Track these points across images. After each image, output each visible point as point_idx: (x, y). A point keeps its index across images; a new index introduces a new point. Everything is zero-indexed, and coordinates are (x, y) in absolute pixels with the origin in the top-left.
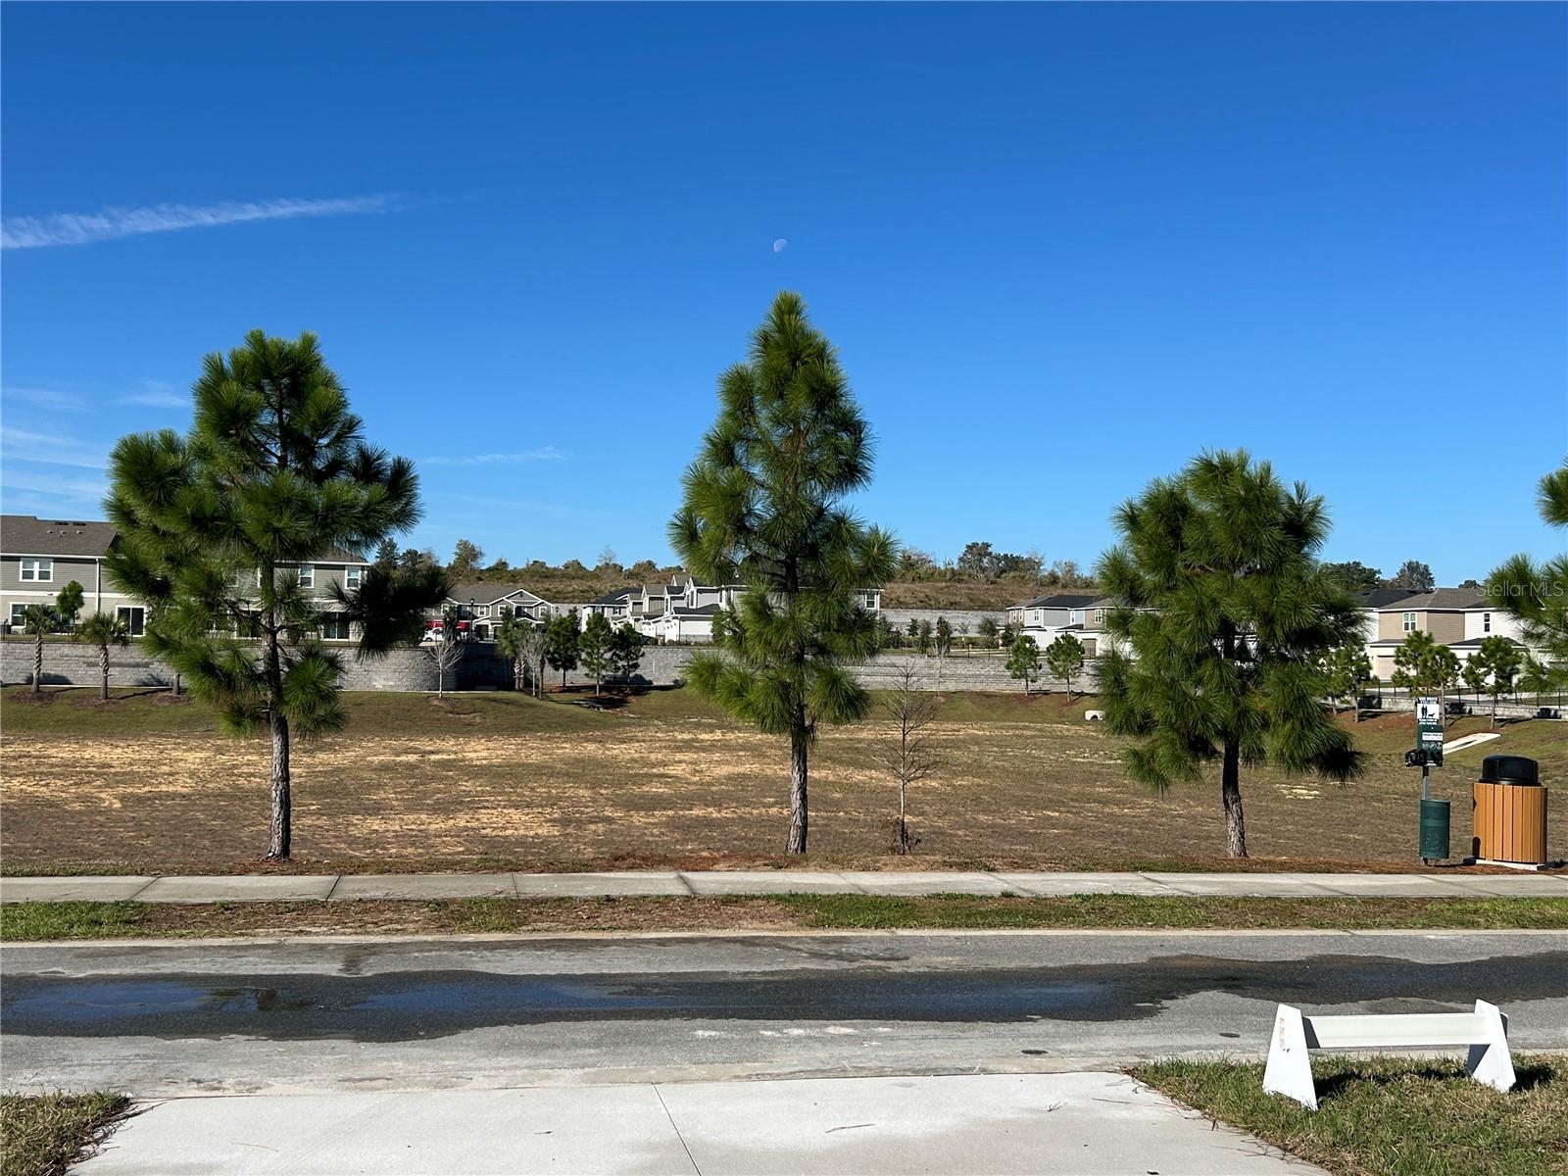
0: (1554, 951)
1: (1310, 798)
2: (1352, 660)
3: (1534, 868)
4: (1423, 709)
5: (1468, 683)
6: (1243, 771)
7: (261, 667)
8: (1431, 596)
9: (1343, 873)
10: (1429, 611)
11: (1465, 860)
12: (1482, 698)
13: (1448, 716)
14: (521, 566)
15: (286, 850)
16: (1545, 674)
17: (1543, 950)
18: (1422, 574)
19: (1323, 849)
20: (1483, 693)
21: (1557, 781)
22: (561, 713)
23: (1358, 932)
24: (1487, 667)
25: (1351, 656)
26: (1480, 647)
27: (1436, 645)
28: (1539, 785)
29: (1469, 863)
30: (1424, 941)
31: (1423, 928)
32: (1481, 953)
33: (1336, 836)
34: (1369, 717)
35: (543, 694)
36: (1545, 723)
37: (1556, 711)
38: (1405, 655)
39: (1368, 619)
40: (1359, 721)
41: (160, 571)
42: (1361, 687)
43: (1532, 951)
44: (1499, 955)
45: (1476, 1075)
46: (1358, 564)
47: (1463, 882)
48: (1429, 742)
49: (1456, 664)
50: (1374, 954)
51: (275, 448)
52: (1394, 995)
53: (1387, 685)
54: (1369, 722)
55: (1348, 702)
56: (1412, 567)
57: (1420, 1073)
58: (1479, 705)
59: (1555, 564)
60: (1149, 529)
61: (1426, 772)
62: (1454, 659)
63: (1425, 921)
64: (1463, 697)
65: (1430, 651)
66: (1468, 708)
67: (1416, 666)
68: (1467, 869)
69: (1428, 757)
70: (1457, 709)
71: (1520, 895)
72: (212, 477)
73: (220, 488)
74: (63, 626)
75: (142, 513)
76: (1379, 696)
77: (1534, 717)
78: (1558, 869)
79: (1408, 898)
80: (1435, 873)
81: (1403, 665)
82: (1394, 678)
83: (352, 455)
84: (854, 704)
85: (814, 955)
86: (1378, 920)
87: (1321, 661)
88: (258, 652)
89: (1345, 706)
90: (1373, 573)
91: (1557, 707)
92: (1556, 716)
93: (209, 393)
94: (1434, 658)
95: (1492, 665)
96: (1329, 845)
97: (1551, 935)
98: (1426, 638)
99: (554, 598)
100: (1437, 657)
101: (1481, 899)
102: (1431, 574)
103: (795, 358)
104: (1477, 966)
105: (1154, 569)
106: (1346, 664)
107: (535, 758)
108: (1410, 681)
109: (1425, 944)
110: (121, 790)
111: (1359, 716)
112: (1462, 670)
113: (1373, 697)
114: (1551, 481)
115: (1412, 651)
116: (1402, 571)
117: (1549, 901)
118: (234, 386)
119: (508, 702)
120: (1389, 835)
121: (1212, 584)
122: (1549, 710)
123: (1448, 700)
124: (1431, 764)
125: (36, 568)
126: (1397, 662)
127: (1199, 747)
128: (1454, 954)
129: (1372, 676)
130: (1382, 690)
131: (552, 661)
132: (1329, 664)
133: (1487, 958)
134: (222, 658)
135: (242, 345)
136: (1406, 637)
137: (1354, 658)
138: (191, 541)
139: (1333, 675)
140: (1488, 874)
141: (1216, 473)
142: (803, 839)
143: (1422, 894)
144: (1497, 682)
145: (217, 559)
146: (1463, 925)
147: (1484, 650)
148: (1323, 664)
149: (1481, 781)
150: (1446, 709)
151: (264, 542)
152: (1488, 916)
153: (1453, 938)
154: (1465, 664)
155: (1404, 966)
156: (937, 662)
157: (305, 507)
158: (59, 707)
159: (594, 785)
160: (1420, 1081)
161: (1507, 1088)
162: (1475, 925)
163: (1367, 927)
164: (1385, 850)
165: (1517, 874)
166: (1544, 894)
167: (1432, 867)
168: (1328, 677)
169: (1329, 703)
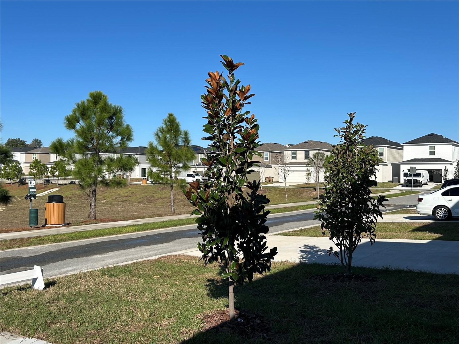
0: (63, 248)
1: (2, 210)
2: (16, 168)
3: (61, 225)
4: (30, 182)
5: (51, 174)
8: (41, 149)
9: (5, 233)
10: (40, 153)
11: (43, 225)
12: (55, 178)
13: (45, 184)
16: (66, 171)
17: (61, 248)
18: (39, 143)
19: (5, 226)
20: (55, 177)
21: (74, 201)
23: (7, 250)
24: (56, 169)
25: (16, 167)
26: (54, 164)
27: (42, 163)
28: (63, 202)
29: (44, 226)
30: (27, 250)
31: (27, 246)
32: (43, 251)
33: (10, 221)
34: (22, 185)
36: (72, 185)
37: (75, 181)
38: (33, 166)
39: (14, 156)
40: (19, 186)
42: (19, 176)
43: (57, 249)
44: (48, 251)
45: (34, 287)
46: (20, 139)
47: (42, 231)
48: (32, 192)
49: (48, 169)
50: (11, 256)
52: (15, 268)
53: (27, 175)
54: (22, 187)
55: (15, 181)
56: (36, 140)
57: (18, 290)
58: (54, 180)
59: (69, 140)
61: (31, 200)
62: (47, 168)
63: (28, 244)
64: (50, 178)
65: (40, 165)
66: (51, 181)
67: (36, 170)
68: (43, 228)
69: (32, 196)
70: (48, 182)
71: (56, 234)
76: (25, 179)
77: (69, 183)
78: (68, 225)
79: (24, 238)
80: (34, 230)
81: (32, 169)
82: (29, 173)
86: (14, 246)
87: (7, 168)
89: (14, 182)
90: (24, 142)
91: (75, 180)
92: (75, 183)
94: (41, 167)
95: (58, 169)
96: (7, 224)
97: (63, 244)
98: (39, 161)
100: (42, 167)
101: (45, 236)
102: (41, 143)
104: (41, 255)
106: (14, 169)
108: (34, 174)
109: (27, 251)
111: (19, 185)
112: (49, 170)
113: (23, 179)
114: (68, 117)
115: (35, 165)
116: (33, 142)
117: (64, 234)
120: (26, 220)
122: (73, 181)
123: (45, 179)
124: (33, 198)
126: (30, 169)
128: (35, 252)
129: (23, 173)
130: (26, 177)
132: (9, 169)
133: (44, 253)
136: (33, 161)
137: (17, 167)
139: (11, 173)
140: (49, 228)
143: (28, 236)
144: (59, 174)
146: (39, 244)
147: (55, 165)
148: (7, 170)
149: (47, 202)
150: (45, 182)
152: (47, 241)
153: (36, 248)
154: (50, 169)
155: (20, 258)
160: (17, 292)
161: (42, 289)
162: (43, 244)
163: (10, 248)
164: (24, 224)
165: (57, 228)
166: (63, 233)
167: (32, 229)
168: (9, 174)
169: (9, 181)
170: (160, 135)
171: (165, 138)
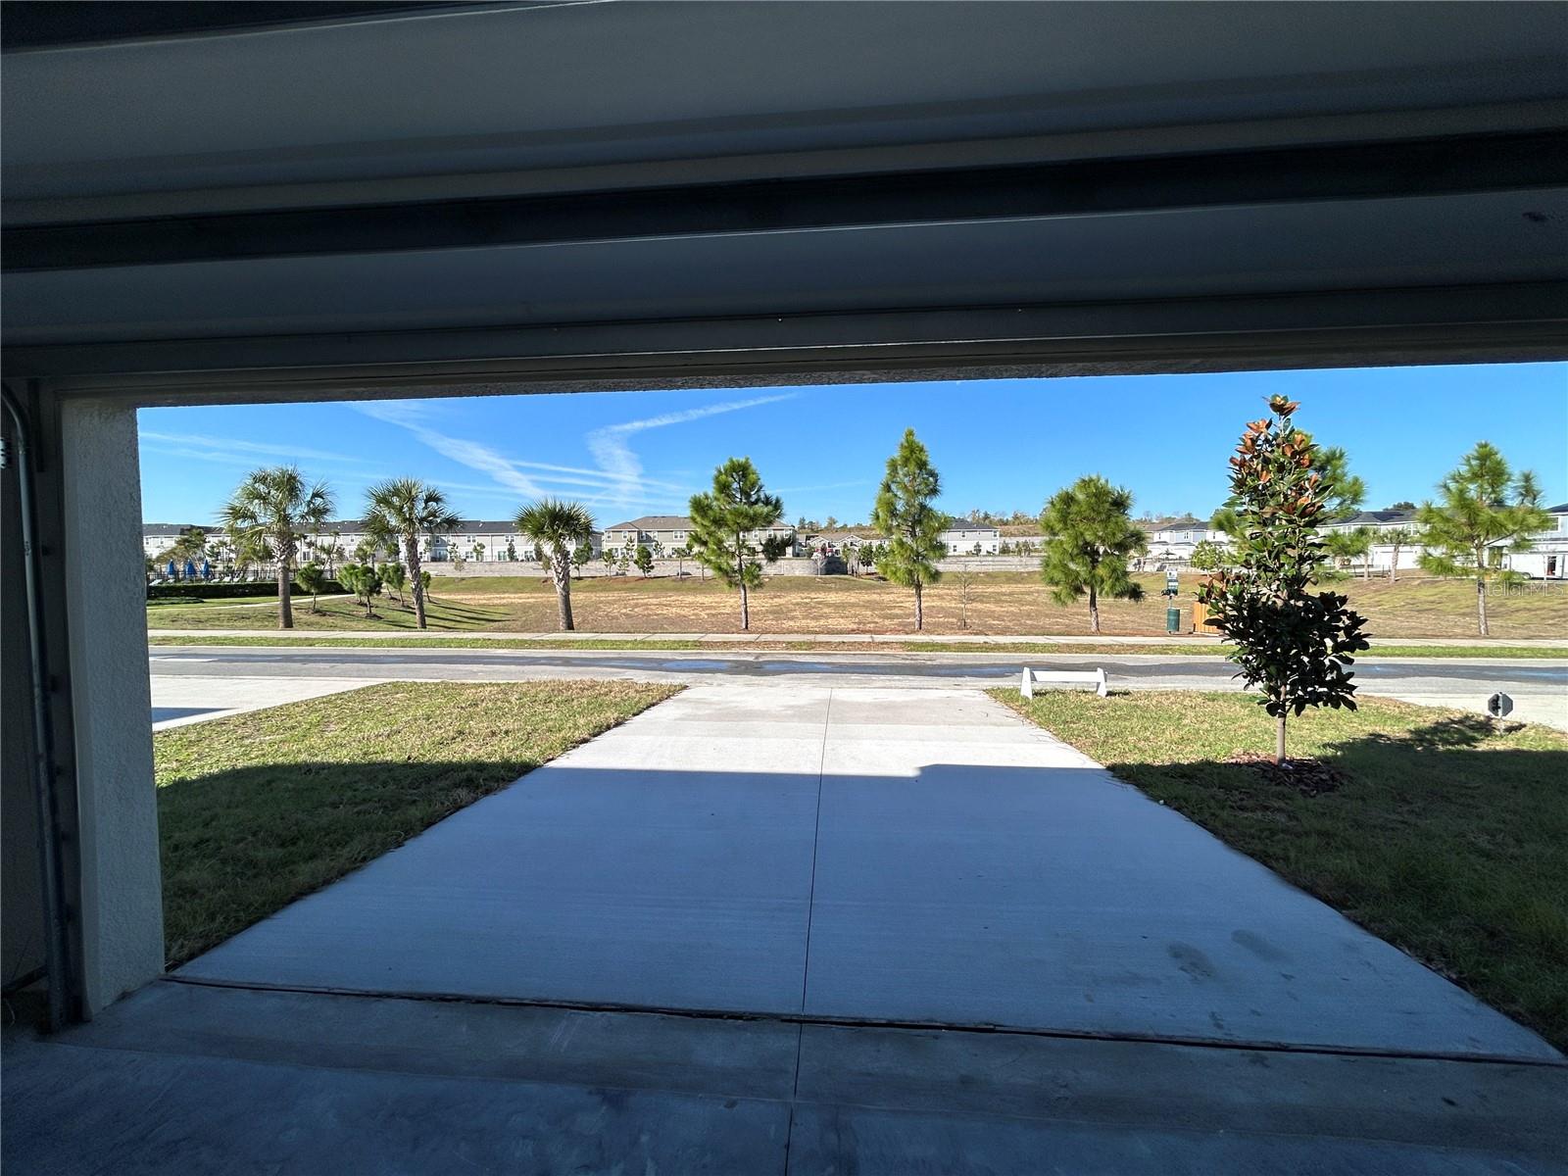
6: (1098, 599)
7: (736, 568)
14: (853, 526)
15: (747, 627)
22: (865, 583)
29: (1190, 633)
31: (1143, 655)
35: (859, 576)
41: (705, 537)
44: (1165, 663)
51: (738, 495)
60: (1058, 507)
68: (1188, 635)
72: (719, 506)
73: (721, 509)
74: (689, 555)
75: (699, 519)
80: (1174, 637)
83: (762, 496)
84: (935, 576)
85: (903, 659)
88: (735, 563)
93: (717, 480)
99: (866, 538)
103: (912, 451)
105: (1060, 521)
107: (853, 600)
110: (708, 612)
118: (724, 477)
119: (845, 579)
121: (1082, 527)
124: (1172, 594)
125: (679, 534)
127: (1079, 590)
131: (862, 563)
133: (1158, 664)
134: (724, 566)
135: (727, 463)
138: (713, 528)
141: (1085, 484)
142: (920, 625)
145: (722, 534)
149: (1196, 602)
151: (735, 527)
152: (1175, 651)
153: (1152, 658)
156: (1024, 559)
157: (747, 516)
158: (688, 583)
159: (873, 610)
162: (1166, 653)
167: (1171, 635)
168: (1205, 561)
169: (1206, 572)
170: (1453, 486)
171: (1462, 492)
